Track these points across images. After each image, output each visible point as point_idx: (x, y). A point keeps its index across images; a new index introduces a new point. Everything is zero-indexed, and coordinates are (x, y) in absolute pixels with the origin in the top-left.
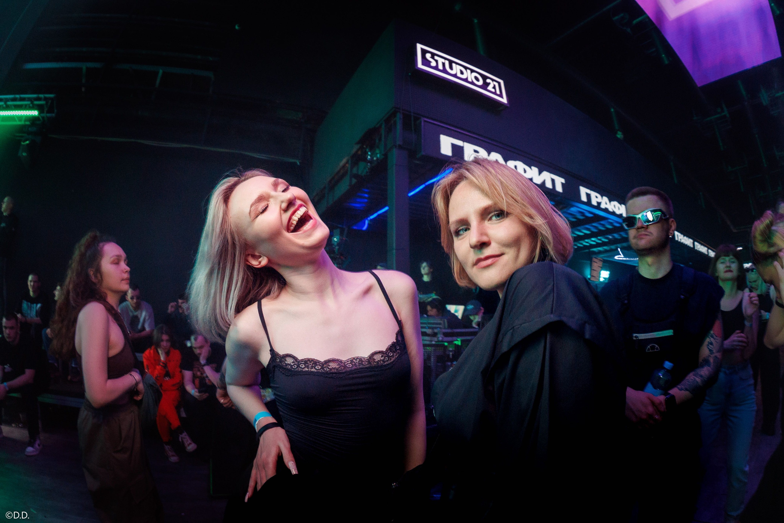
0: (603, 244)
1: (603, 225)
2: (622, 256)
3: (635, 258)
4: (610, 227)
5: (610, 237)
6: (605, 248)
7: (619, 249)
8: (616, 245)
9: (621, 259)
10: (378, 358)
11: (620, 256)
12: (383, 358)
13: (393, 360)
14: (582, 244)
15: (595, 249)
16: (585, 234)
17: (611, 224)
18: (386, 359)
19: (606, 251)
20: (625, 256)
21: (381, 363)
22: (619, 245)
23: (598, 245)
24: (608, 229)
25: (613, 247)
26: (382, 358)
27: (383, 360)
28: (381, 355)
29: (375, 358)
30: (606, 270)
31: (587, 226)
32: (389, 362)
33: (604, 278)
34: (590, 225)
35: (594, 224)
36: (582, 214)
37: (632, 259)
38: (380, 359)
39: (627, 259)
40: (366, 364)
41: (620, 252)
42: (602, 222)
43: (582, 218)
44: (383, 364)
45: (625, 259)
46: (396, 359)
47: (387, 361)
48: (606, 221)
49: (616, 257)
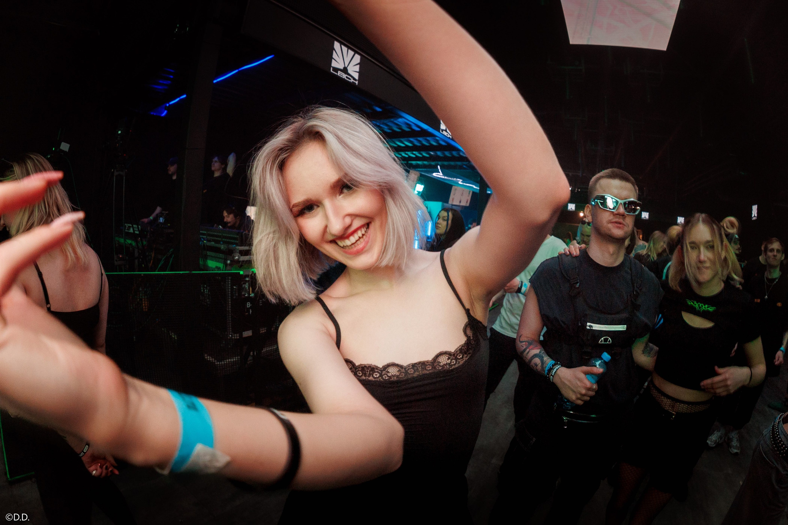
0: (423, 159)
1: (428, 141)
2: (442, 174)
3: (454, 178)
4: (434, 144)
5: (432, 153)
6: (425, 163)
7: (439, 167)
8: (437, 162)
9: (440, 176)
10: (444, 360)
11: (439, 174)
12: (450, 360)
13: (462, 362)
14: (401, 155)
15: (414, 163)
16: (407, 146)
17: (437, 141)
18: (453, 362)
19: (424, 166)
20: (444, 174)
21: (447, 367)
22: (440, 163)
23: (417, 159)
24: (432, 145)
25: (433, 163)
26: (448, 361)
27: (449, 364)
28: (447, 358)
29: (440, 361)
30: (422, 184)
31: (411, 139)
32: (457, 366)
33: (417, 191)
34: (415, 138)
35: (419, 139)
36: (409, 126)
37: (450, 179)
38: (446, 362)
39: (446, 177)
40: (430, 368)
41: (440, 170)
42: (428, 138)
43: (407, 130)
44: (449, 368)
45: (443, 177)
46: (466, 361)
47: (454, 365)
48: (433, 138)
49: (434, 174)
